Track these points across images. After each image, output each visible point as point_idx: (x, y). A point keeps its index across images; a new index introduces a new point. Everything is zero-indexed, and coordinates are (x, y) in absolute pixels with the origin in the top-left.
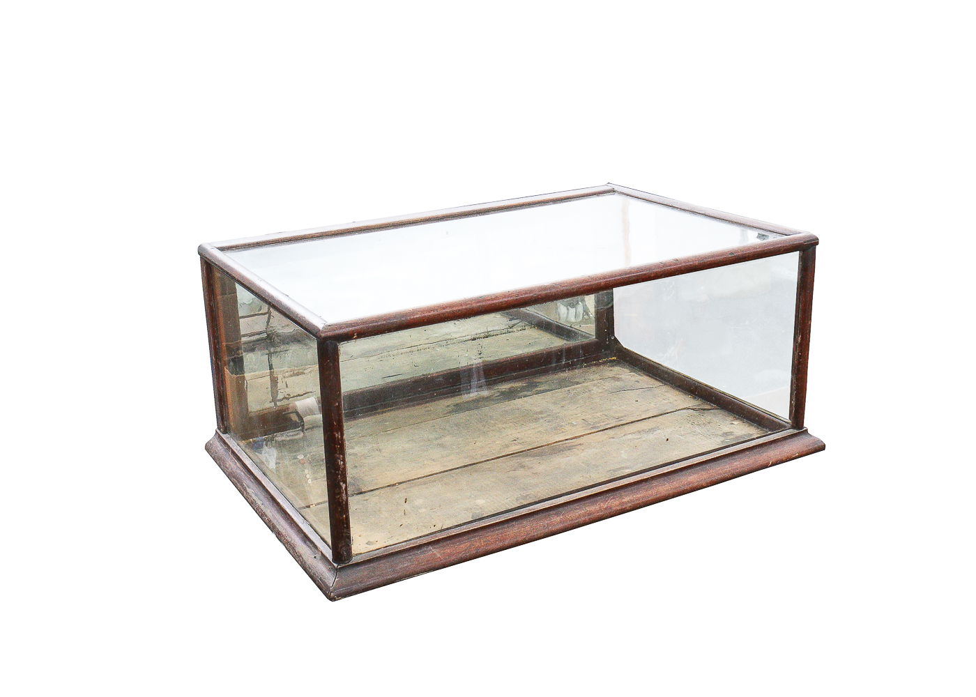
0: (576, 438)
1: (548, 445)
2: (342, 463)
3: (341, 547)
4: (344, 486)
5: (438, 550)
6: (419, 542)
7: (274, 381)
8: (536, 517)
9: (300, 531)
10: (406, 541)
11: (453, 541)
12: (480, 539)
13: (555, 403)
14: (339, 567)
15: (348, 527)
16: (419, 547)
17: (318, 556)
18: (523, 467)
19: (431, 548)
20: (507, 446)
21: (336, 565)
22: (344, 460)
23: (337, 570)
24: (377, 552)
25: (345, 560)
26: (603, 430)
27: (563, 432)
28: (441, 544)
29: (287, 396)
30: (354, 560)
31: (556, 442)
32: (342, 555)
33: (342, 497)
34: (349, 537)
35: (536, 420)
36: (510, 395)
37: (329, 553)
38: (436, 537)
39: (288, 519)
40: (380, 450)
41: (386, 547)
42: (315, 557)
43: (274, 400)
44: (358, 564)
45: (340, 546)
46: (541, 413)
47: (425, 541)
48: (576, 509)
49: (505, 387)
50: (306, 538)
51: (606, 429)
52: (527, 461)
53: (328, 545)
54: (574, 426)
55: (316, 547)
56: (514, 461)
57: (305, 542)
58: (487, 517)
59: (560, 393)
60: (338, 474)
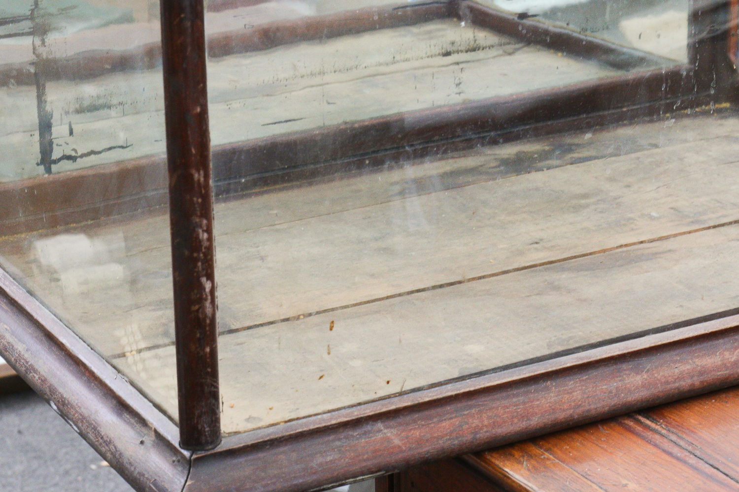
0: (661, 239)
1: (604, 251)
2: (206, 236)
3: (200, 417)
4: (208, 286)
5: (394, 431)
6: (356, 413)
7: (45, 126)
8: (594, 373)
9: (109, 394)
10: (329, 412)
11: (426, 413)
12: (480, 412)
13: (611, 179)
14: (194, 456)
15: (214, 374)
16: (356, 423)
17: (149, 439)
18: (556, 288)
19: (380, 425)
20: (521, 253)
21: (186, 453)
22: (209, 230)
23: (189, 464)
24: (271, 430)
25: (207, 443)
26: (714, 227)
27: (633, 230)
28: (401, 419)
29: (73, 154)
30: (225, 444)
31: (621, 246)
32: (200, 433)
33: (203, 307)
34: (215, 395)
35: (577, 209)
36: (519, 165)
37: (173, 434)
38: (392, 404)
39: (83, 374)
40: (262, 259)
41: (290, 421)
42: (142, 443)
43: (46, 159)
44: (232, 453)
45: (197, 412)
46: (585, 196)
47: (369, 411)
48: (675, 362)
49: (509, 151)
50: (122, 407)
51: (723, 225)
52: (563, 278)
53: (170, 418)
54: (652, 218)
55: (143, 422)
56: (538, 279)
57: (120, 415)
58: (495, 370)
59: (622, 163)
60: (196, 260)
